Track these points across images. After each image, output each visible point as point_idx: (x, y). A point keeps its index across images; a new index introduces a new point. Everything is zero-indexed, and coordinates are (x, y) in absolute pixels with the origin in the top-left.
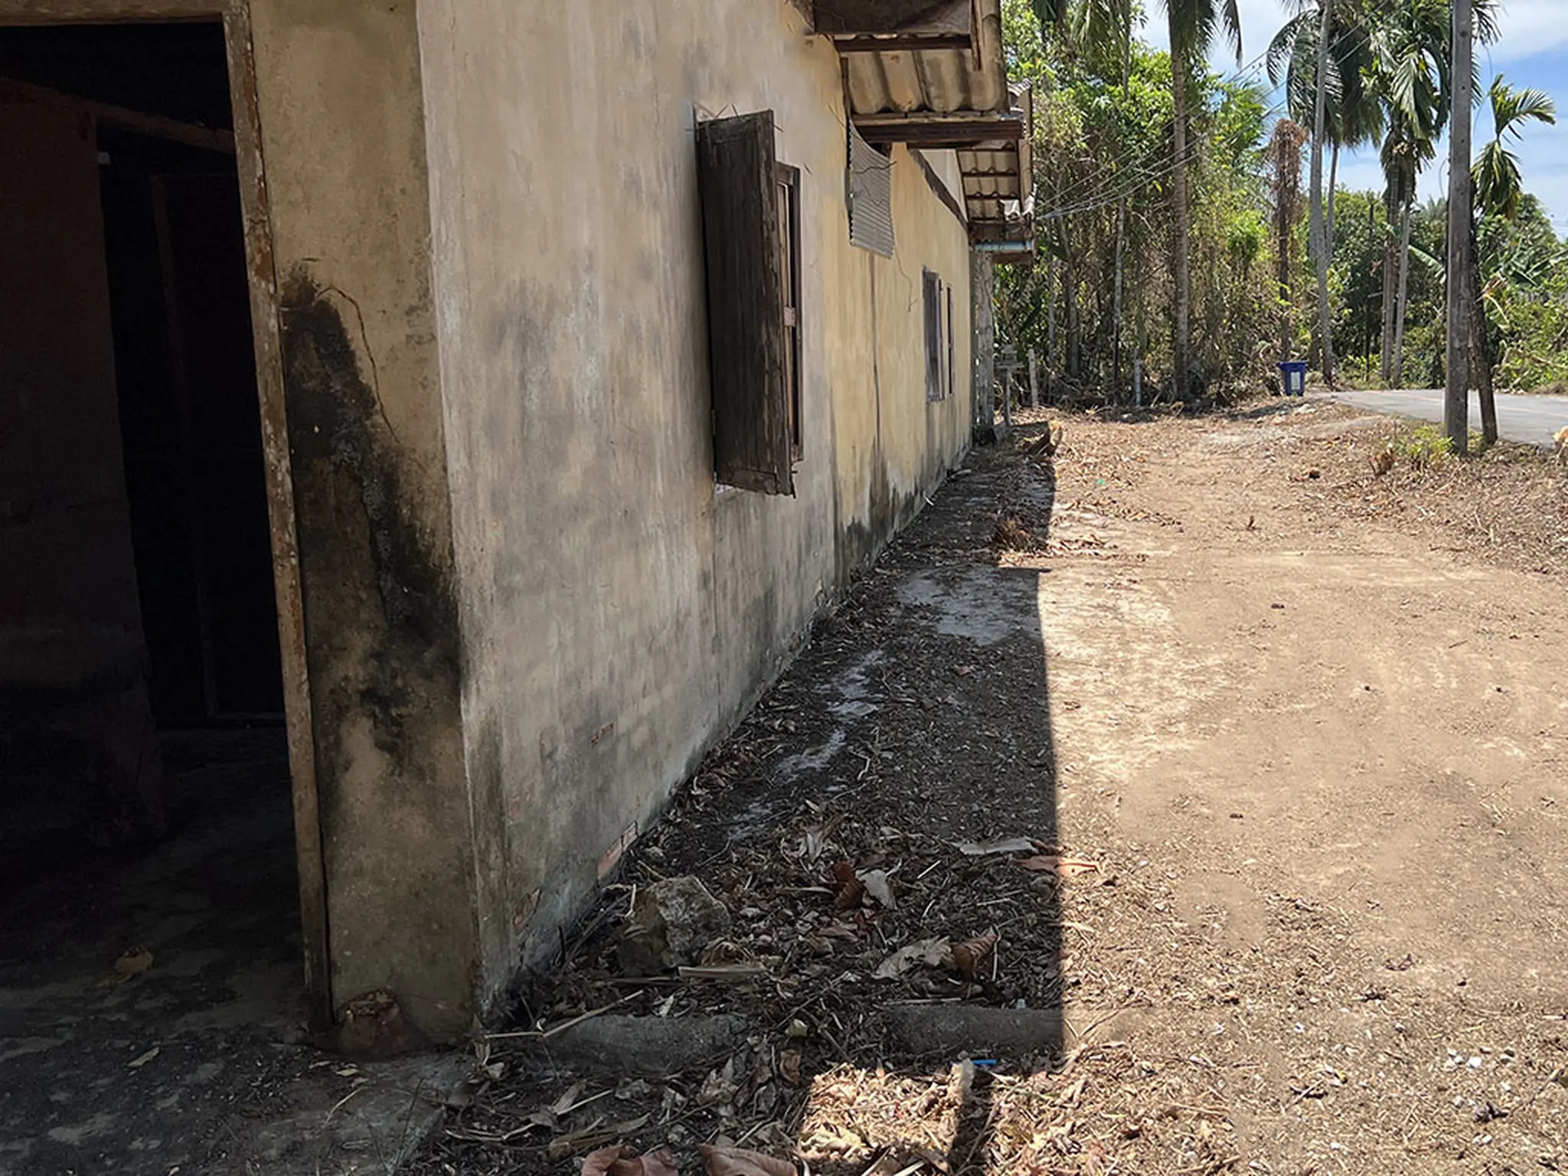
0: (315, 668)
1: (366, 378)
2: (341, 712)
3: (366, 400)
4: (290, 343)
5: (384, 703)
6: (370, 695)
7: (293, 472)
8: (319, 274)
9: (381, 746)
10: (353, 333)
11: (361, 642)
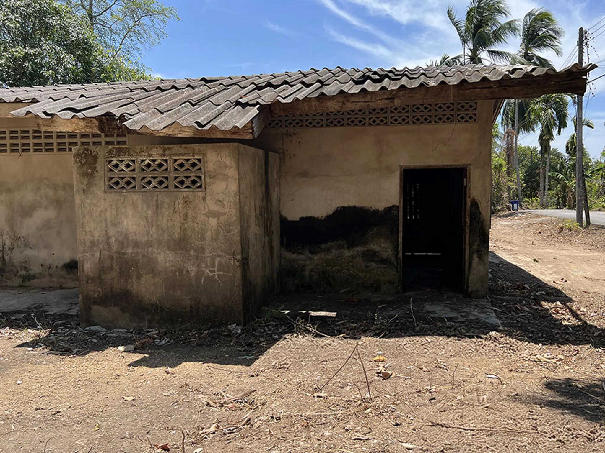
0: (470, 247)
1: (481, 210)
2: (473, 253)
3: (480, 213)
4: (471, 206)
5: (479, 252)
6: (477, 251)
7: (470, 222)
8: (476, 198)
9: (478, 257)
10: (479, 205)
11: (477, 244)
